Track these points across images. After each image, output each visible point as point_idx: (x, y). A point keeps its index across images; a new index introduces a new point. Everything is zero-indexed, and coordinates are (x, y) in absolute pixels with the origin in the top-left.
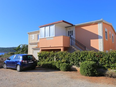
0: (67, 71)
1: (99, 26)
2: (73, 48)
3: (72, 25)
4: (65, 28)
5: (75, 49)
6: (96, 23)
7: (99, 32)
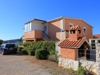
0: (32, 55)
1: (61, 22)
2: (44, 39)
3: (46, 22)
4: (42, 24)
5: (45, 40)
6: (59, 20)
7: (61, 27)
